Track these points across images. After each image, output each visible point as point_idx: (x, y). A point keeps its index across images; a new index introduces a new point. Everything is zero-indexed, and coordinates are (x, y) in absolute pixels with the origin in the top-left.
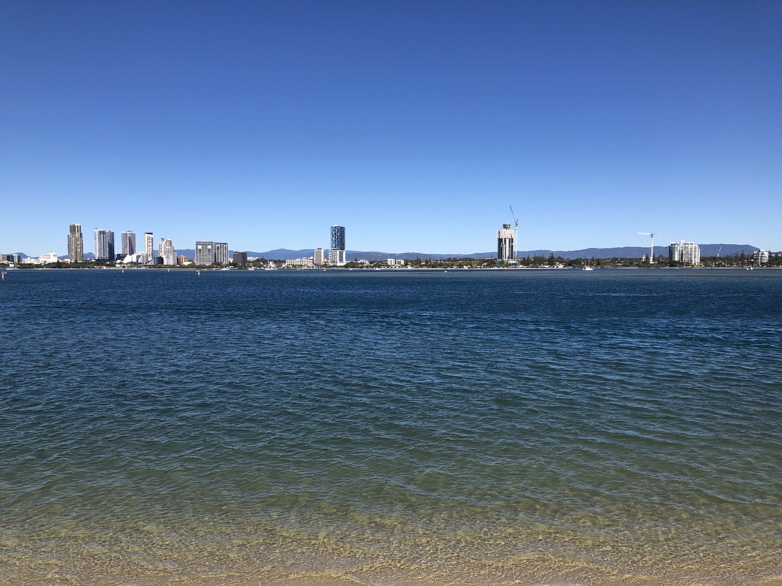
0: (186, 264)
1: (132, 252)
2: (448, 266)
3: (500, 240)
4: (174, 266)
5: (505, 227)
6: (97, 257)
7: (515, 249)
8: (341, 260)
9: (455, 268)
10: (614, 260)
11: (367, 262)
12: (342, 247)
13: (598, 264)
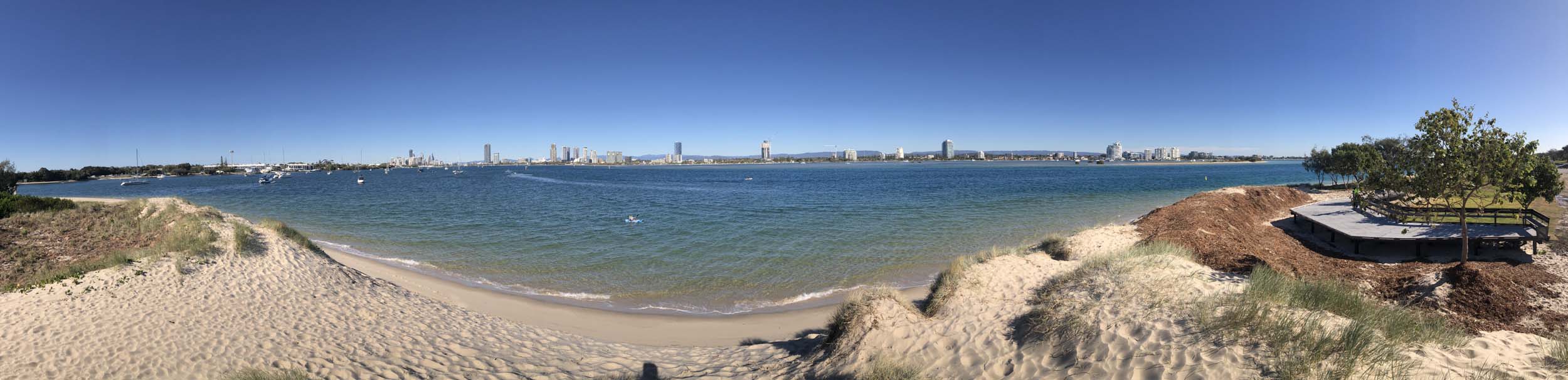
0: (603, 162)
1: (577, 157)
2: (736, 162)
3: (763, 149)
4: (597, 164)
5: (765, 142)
6: (562, 159)
7: (770, 154)
8: (680, 160)
9: (739, 163)
10: (819, 158)
11: (693, 161)
12: (680, 153)
13: (811, 160)
